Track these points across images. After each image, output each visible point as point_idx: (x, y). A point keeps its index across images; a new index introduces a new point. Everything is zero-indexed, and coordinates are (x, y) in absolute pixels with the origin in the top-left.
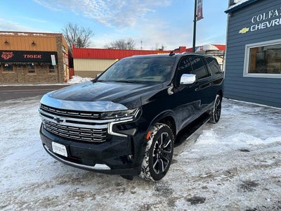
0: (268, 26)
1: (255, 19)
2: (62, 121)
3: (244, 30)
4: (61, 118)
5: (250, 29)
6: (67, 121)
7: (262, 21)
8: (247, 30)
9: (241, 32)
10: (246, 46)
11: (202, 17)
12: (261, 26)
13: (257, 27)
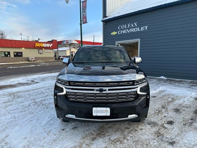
0: (128, 32)
1: (120, 27)
2: (105, 90)
3: (114, 33)
4: (104, 88)
5: (118, 33)
6: (109, 90)
7: (125, 29)
8: (116, 33)
9: (112, 34)
10: (116, 42)
11: (86, 22)
12: (124, 32)
13: (121, 32)
